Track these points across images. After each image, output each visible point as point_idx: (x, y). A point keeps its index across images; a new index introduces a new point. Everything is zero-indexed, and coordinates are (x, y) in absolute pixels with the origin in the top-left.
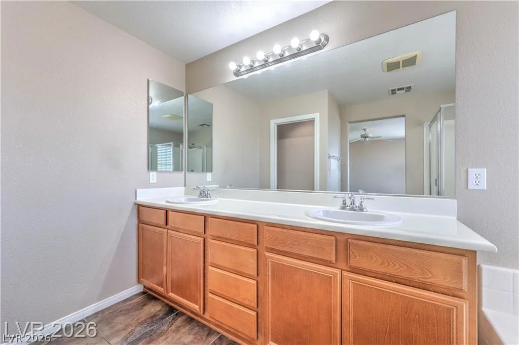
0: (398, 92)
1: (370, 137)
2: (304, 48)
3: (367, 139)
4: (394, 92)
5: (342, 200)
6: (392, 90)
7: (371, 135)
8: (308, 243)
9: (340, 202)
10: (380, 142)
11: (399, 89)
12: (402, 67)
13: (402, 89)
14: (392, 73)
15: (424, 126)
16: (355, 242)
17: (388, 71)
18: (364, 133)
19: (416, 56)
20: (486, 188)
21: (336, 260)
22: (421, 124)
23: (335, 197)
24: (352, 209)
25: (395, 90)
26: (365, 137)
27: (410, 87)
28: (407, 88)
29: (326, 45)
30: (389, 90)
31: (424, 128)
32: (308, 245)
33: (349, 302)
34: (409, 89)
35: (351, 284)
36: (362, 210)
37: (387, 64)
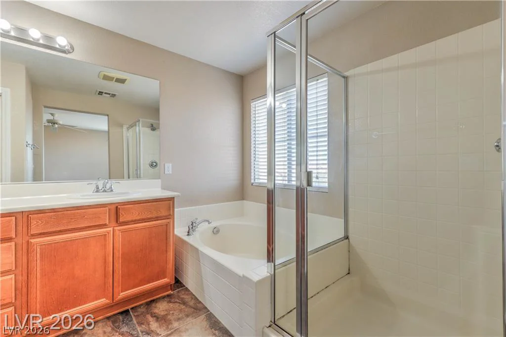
0: (104, 95)
1: (60, 124)
2: (41, 42)
3: (56, 126)
4: (101, 93)
5: (95, 186)
6: (100, 92)
7: (61, 123)
8: (86, 217)
9: (94, 187)
10: (70, 131)
11: (105, 93)
12: (115, 81)
13: (110, 94)
14: (105, 82)
15: (124, 128)
16: (123, 207)
17: (103, 79)
18: (51, 118)
19: (126, 79)
20: (171, 173)
21: (109, 223)
22: (121, 126)
23: (88, 184)
24: (105, 191)
25: (102, 93)
26: (54, 123)
27: (115, 95)
28: (112, 94)
29: (70, 53)
30: (97, 91)
31: (124, 130)
32: (86, 218)
33: (118, 245)
34: (114, 95)
35: (120, 233)
36: (112, 191)
37: (104, 75)
